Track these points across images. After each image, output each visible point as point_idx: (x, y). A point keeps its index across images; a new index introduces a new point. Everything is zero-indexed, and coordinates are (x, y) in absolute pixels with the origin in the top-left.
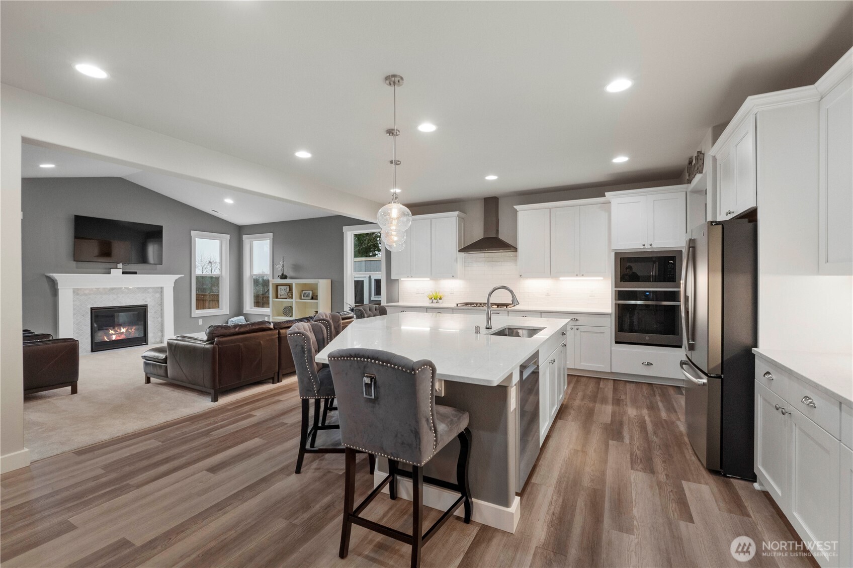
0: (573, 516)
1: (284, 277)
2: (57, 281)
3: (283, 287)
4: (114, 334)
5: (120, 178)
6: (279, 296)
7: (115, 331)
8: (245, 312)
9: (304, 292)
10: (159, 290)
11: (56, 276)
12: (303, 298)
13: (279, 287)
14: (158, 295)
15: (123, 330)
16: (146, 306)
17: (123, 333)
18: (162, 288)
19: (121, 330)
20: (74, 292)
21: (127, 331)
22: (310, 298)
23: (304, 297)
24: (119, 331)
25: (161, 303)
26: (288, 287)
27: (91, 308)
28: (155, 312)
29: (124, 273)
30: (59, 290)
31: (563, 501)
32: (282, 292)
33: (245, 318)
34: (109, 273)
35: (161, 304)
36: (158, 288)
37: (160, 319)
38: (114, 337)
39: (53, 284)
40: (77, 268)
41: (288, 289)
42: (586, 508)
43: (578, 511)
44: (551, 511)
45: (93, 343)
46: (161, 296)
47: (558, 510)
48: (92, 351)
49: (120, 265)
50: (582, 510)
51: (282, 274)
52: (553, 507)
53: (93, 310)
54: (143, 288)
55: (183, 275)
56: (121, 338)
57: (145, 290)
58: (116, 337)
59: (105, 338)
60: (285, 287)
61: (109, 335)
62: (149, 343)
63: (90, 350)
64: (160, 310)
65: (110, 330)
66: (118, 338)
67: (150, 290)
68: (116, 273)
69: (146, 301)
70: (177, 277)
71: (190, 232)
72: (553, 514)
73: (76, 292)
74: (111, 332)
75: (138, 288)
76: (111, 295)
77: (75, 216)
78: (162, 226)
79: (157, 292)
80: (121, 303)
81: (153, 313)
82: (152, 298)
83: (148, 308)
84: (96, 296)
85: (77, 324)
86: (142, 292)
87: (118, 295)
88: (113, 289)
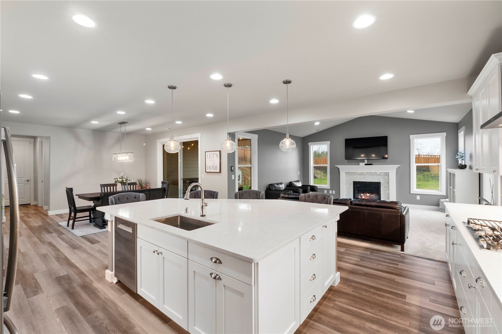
0: (90, 297)
2: (339, 169)
4: (363, 196)
11: (339, 167)
14: (386, 177)
15: (368, 195)
16: (380, 183)
17: (368, 196)
18: (388, 173)
21: (370, 195)
24: (366, 194)
28: (385, 187)
31: (101, 298)
34: (359, 165)
36: (386, 173)
40: (348, 162)
42: (87, 303)
43: (90, 300)
44: (101, 292)
46: (388, 178)
47: (99, 294)
50: (88, 301)
52: (102, 293)
56: (367, 198)
59: (359, 197)
61: (361, 196)
65: (362, 194)
66: (365, 198)
68: (362, 164)
69: (380, 180)
70: (397, 166)
72: (99, 292)
73: (347, 173)
76: (362, 176)
77: (345, 139)
78: (387, 136)
79: (386, 175)
80: (366, 180)
81: (384, 187)
82: (383, 179)
83: (381, 184)
84: (355, 176)
85: (348, 188)
86: (377, 175)
87: (365, 176)
88: (362, 173)
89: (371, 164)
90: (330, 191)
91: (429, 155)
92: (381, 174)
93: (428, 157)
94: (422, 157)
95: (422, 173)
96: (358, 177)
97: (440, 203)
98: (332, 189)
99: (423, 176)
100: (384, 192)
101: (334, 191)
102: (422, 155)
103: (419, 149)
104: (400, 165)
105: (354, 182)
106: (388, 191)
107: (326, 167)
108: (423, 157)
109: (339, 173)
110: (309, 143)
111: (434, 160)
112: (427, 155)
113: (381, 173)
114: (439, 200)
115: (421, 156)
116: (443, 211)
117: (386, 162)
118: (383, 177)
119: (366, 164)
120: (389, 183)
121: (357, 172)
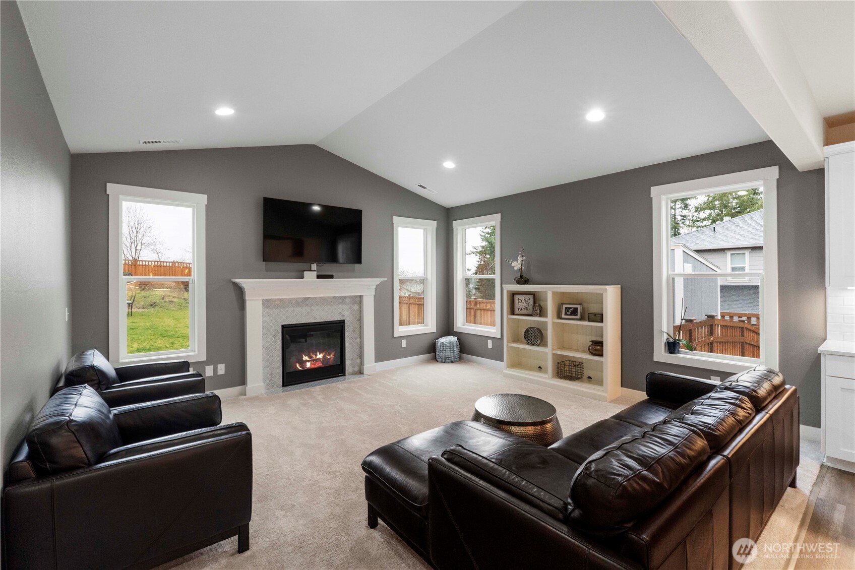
1: (522, 280)
2: (244, 289)
3: (522, 297)
4: (308, 361)
5: (314, 145)
6: (516, 311)
7: (310, 357)
8: (455, 330)
9: (565, 306)
10: (358, 299)
11: (242, 282)
12: (563, 316)
13: (517, 297)
14: (356, 307)
15: (320, 356)
16: (343, 322)
17: (319, 359)
18: (361, 297)
19: (316, 355)
20: (263, 304)
21: (324, 357)
22: (578, 317)
23: (566, 314)
24: (314, 356)
25: (360, 317)
26: (531, 297)
27: (283, 326)
28: (354, 331)
29: (319, 277)
30: (247, 302)
32: (522, 304)
33: (458, 339)
34: (302, 277)
35: (360, 320)
36: (356, 297)
37: (358, 340)
38: (308, 365)
39: (240, 292)
40: (267, 270)
41: (532, 301)
45: (285, 373)
46: (360, 308)
48: (285, 384)
49: (314, 266)
51: (521, 276)
53: (284, 329)
54: (340, 297)
55: (386, 279)
56: (317, 366)
57: (342, 300)
58: (311, 364)
59: (298, 365)
60: (527, 297)
61: (302, 363)
62: (346, 374)
63: (281, 384)
64: (358, 327)
65: (304, 356)
66: (313, 366)
67: (348, 300)
68: (310, 276)
69: (343, 316)
70: (377, 281)
71: (392, 219)
73: (267, 303)
74: (305, 358)
75: (335, 298)
76: (304, 308)
78: (362, 211)
79: (355, 303)
80: (315, 318)
81: (351, 331)
82: (350, 311)
83: (346, 325)
84: (287, 309)
85: (267, 348)
86: (339, 303)
87: (313, 307)
88: (306, 299)
89: (331, 277)
90: (207, 367)
92: (346, 300)
96: (294, 311)
98: (213, 360)
100: (351, 344)
105: (285, 327)
109: (245, 301)
113: (345, 297)
117: (353, 271)
118: (350, 308)
121: (294, 299)
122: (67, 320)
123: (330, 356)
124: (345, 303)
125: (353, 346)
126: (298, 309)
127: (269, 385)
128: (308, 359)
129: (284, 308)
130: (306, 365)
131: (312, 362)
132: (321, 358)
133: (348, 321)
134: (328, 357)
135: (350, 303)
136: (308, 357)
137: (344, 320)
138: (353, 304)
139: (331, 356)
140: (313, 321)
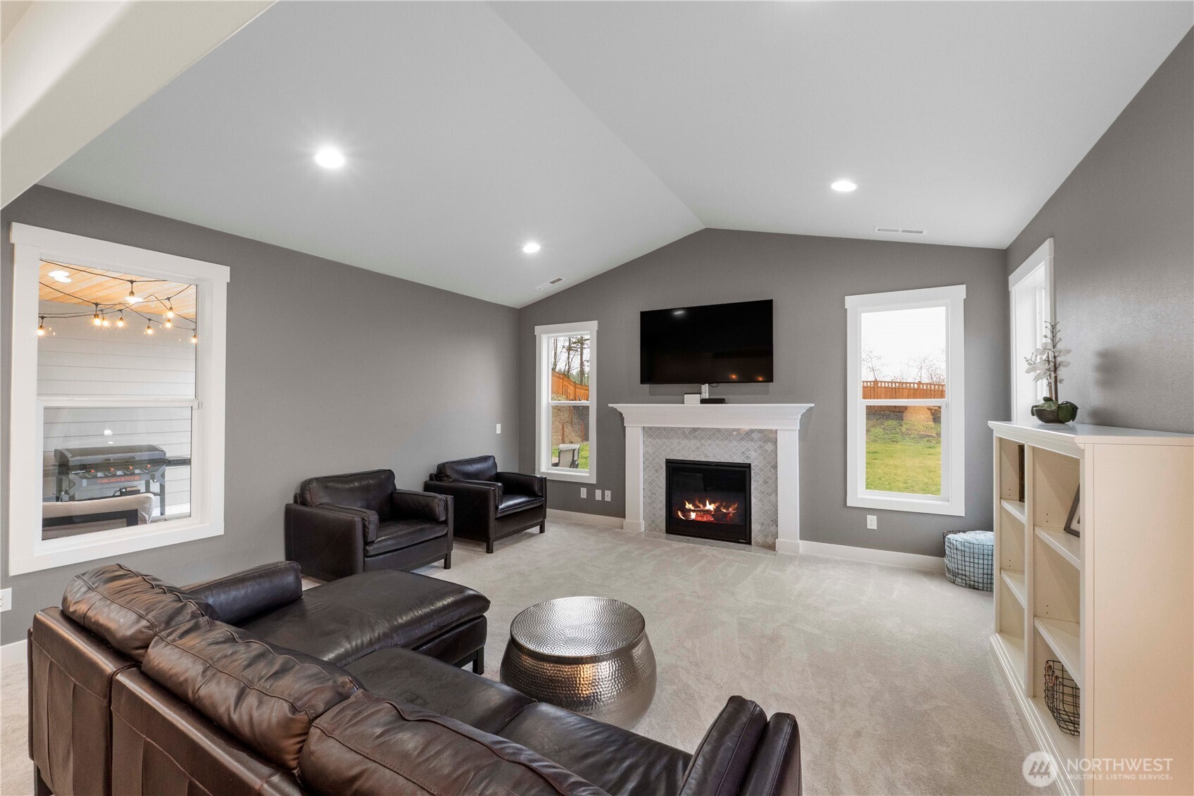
2: (624, 415)
4: (694, 511)
7: (696, 505)
10: (773, 435)
11: (623, 408)
15: (710, 507)
16: (747, 467)
17: (708, 511)
18: (772, 432)
19: (705, 505)
20: (644, 432)
21: (717, 509)
24: (701, 506)
25: (776, 462)
27: (667, 460)
28: (765, 482)
30: (626, 428)
34: (682, 401)
36: (768, 431)
38: (693, 516)
39: (620, 419)
45: (668, 518)
46: (777, 448)
48: (669, 531)
49: (705, 388)
53: (668, 464)
54: (742, 430)
56: (705, 519)
57: (746, 434)
58: (697, 515)
59: (679, 513)
61: (686, 511)
62: (752, 542)
63: (665, 529)
64: (773, 476)
65: (687, 503)
66: (699, 519)
67: (755, 436)
68: (692, 400)
69: (748, 458)
70: (804, 407)
71: (843, 296)
73: (649, 432)
74: (688, 506)
75: (734, 431)
76: (693, 441)
77: (641, 313)
78: (771, 301)
79: (769, 440)
80: (706, 456)
81: (761, 482)
82: (759, 452)
83: (752, 472)
84: (672, 440)
85: (649, 483)
86: (741, 439)
87: (703, 441)
88: (695, 430)
89: (721, 401)
90: (596, 491)
91: (895, 383)
92: (753, 435)
93: (894, 386)
94: (881, 387)
95: (882, 424)
96: (680, 443)
97: (946, 548)
98: (602, 483)
99: (884, 429)
100: (761, 500)
101: (610, 492)
102: (881, 382)
103: (876, 368)
104: (812, 405)
105: (669, 462)
106: (773, 496)
107: (587, 408)
108: (883, 385)
109: (624, 428)
110: (538, 329)
111: (906, 392)
112: (892, 383)
113: (752, 431)
114: (944, 537)
115: (879, 385)
116: (960, 580)
117: (767, 393)
118: (760, 447)
119: (703, 401)
120: (775, 467)
121: (679, 428)
122: (499, 431)
123: (728, 509)
124: (752, 440)
125: (763, 505)
126: (685, 442)
127: (651, 527)
128: (692, 508)
129: (668, 438)
130: (690, 515)
131: (699, 513)
132: (712, 509)
133: (756, 466)
134: (724, 511)
135: (760, 441)
136: (693, 505)
137: (750, 464)
138: (765, 442)
139: (730, 510)
140: (703, 459)
